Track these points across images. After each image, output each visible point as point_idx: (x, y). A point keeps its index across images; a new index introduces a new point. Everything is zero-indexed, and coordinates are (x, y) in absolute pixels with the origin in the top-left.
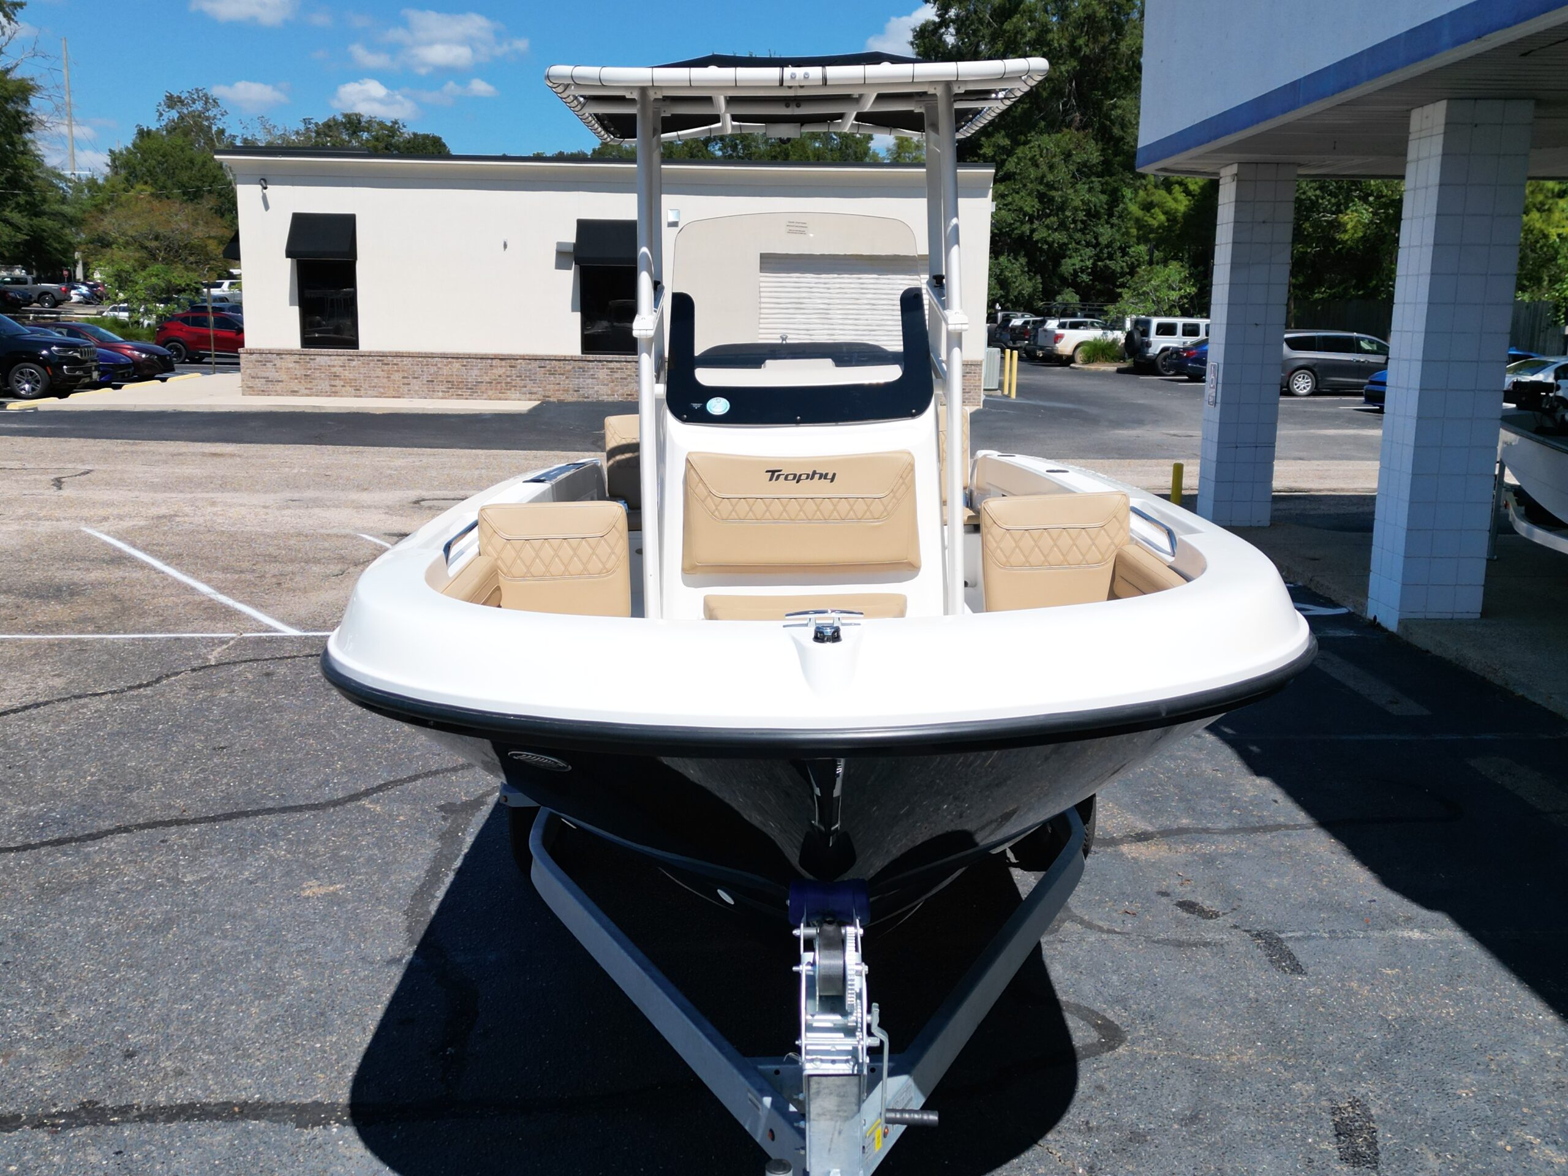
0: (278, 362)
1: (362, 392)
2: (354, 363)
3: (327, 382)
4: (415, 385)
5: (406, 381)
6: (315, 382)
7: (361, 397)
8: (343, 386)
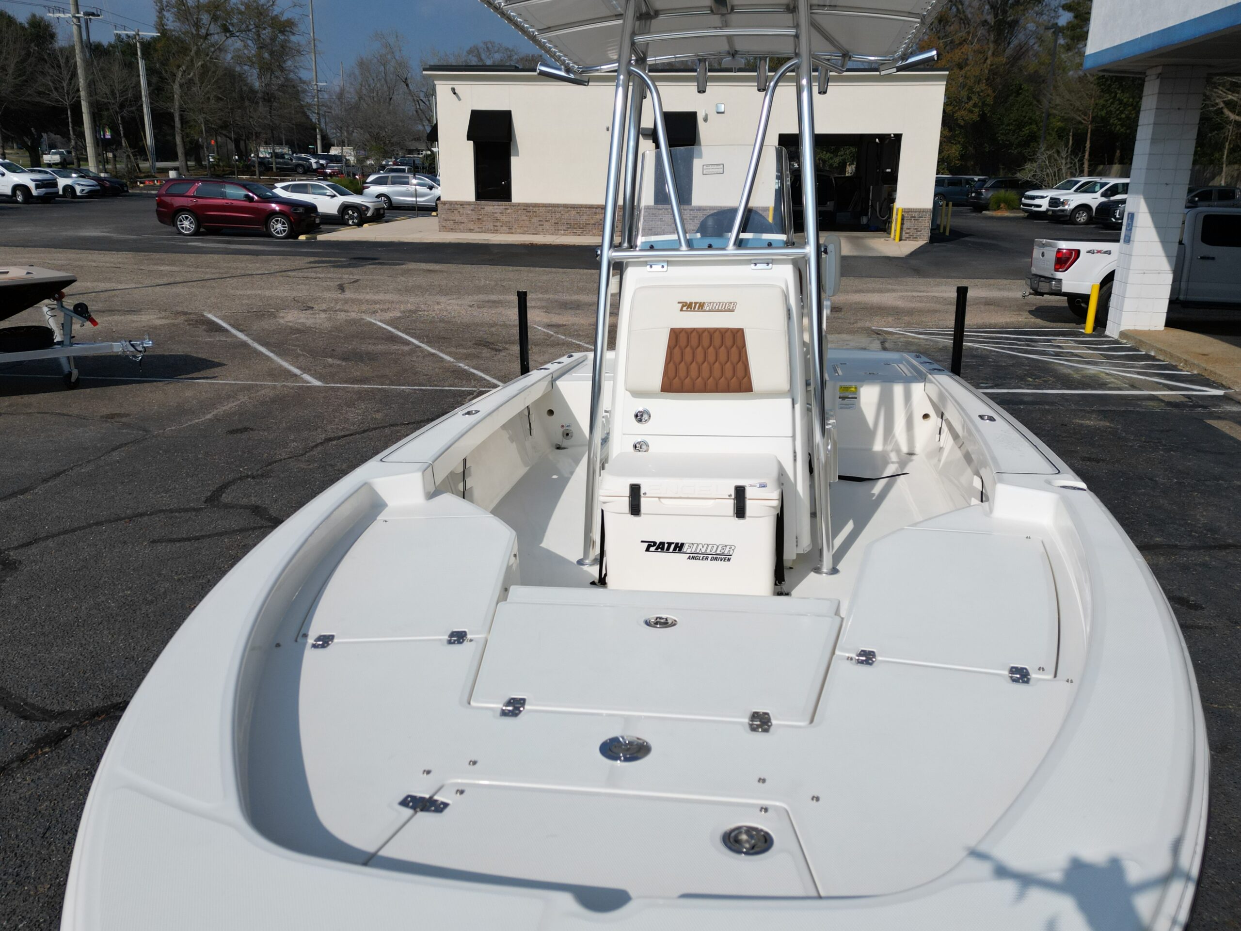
0: (461, 211)
1: (513, 231)
2: (509, 211)
3: (491, 224)
4: (547, 225)
5: (541, 223)
6: (484, 223)
7: (512, 233)
8: (502, 226)
